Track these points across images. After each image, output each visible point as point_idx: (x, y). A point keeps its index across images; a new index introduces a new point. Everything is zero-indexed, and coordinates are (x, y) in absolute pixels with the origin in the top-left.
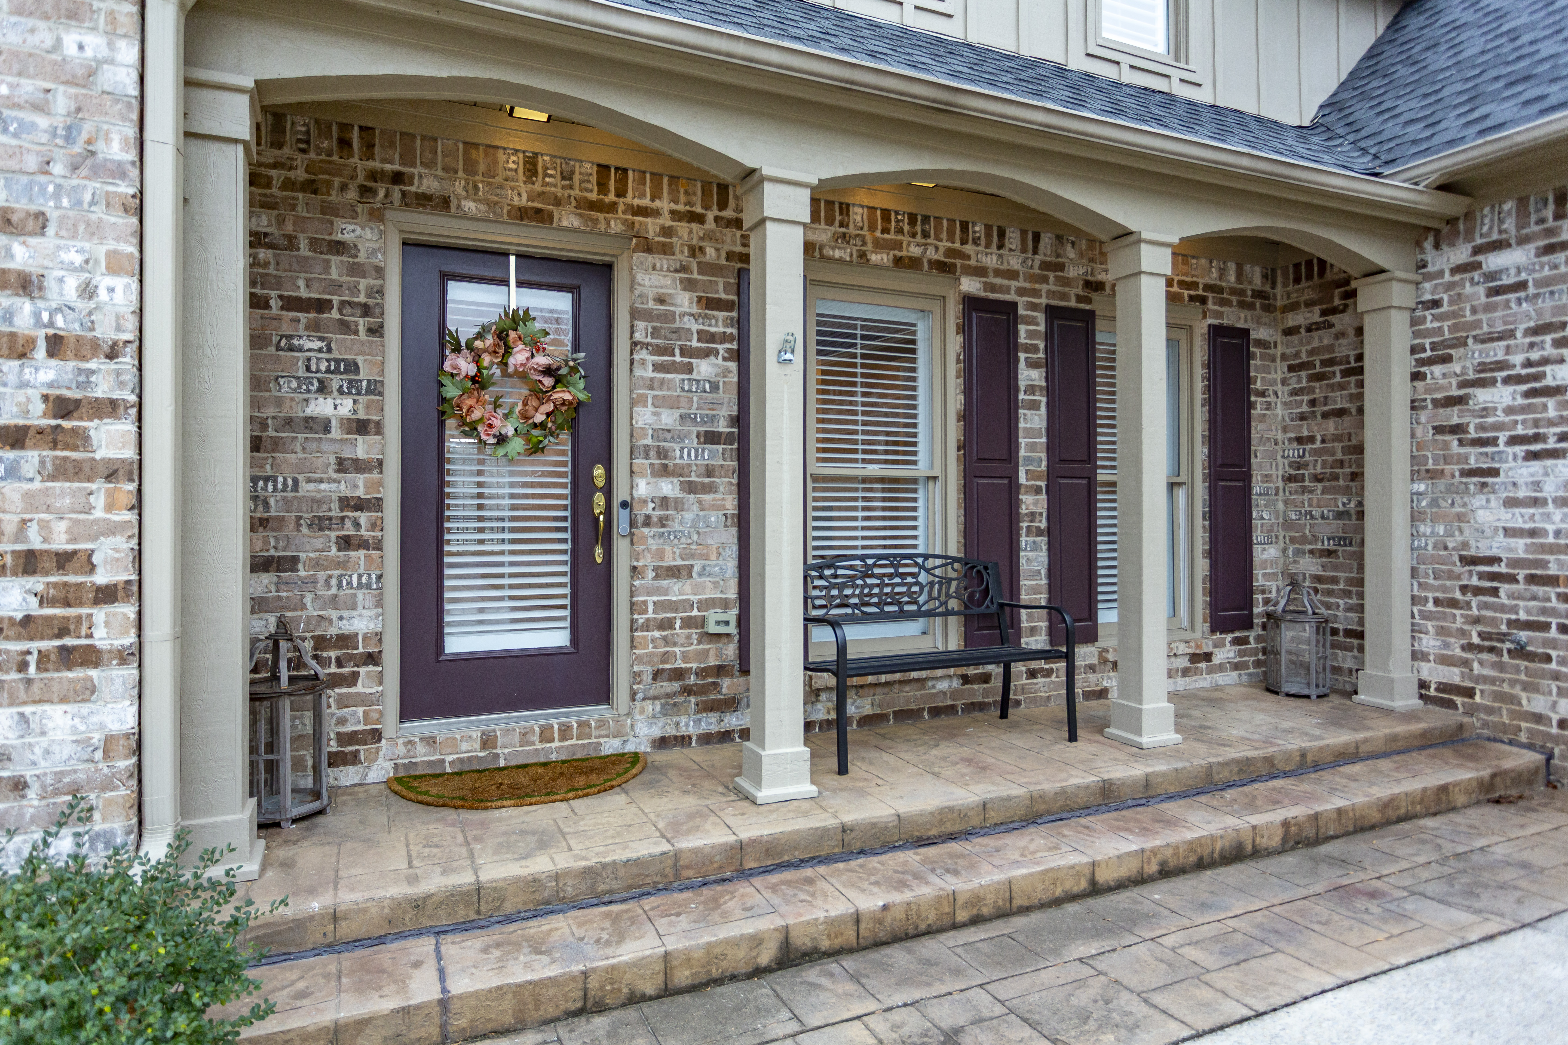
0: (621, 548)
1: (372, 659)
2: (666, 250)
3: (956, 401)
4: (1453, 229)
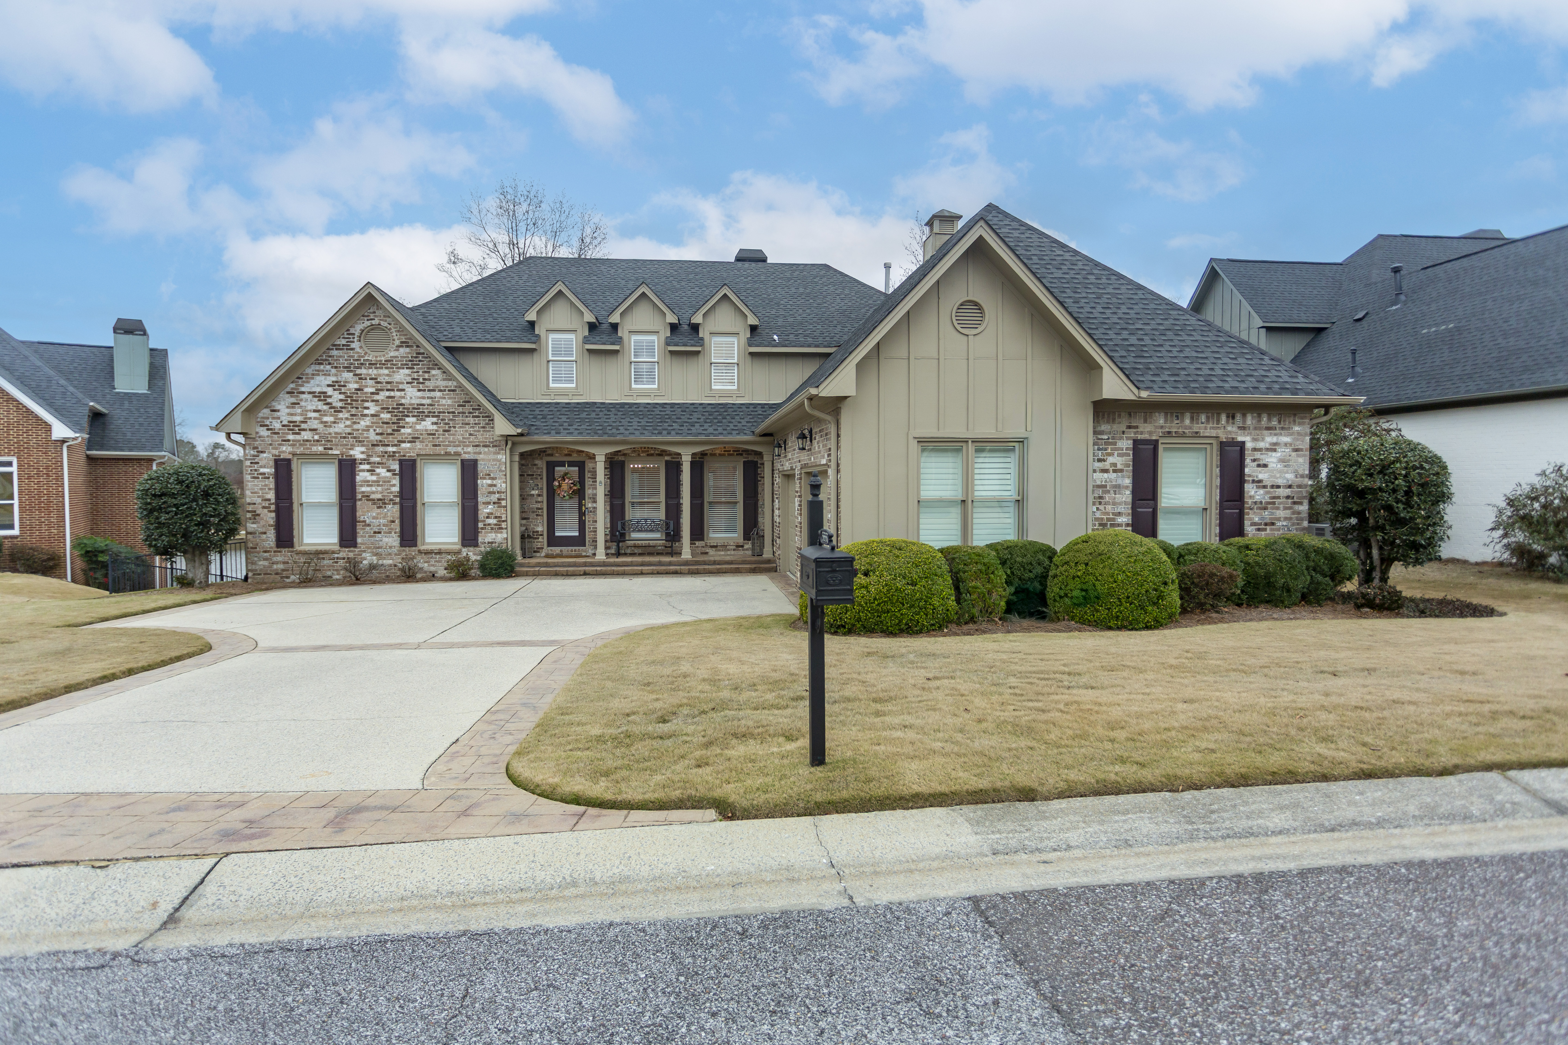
0: (587, 517)
1: (542, 536)
3: (665, 484)
4: (773, 443)
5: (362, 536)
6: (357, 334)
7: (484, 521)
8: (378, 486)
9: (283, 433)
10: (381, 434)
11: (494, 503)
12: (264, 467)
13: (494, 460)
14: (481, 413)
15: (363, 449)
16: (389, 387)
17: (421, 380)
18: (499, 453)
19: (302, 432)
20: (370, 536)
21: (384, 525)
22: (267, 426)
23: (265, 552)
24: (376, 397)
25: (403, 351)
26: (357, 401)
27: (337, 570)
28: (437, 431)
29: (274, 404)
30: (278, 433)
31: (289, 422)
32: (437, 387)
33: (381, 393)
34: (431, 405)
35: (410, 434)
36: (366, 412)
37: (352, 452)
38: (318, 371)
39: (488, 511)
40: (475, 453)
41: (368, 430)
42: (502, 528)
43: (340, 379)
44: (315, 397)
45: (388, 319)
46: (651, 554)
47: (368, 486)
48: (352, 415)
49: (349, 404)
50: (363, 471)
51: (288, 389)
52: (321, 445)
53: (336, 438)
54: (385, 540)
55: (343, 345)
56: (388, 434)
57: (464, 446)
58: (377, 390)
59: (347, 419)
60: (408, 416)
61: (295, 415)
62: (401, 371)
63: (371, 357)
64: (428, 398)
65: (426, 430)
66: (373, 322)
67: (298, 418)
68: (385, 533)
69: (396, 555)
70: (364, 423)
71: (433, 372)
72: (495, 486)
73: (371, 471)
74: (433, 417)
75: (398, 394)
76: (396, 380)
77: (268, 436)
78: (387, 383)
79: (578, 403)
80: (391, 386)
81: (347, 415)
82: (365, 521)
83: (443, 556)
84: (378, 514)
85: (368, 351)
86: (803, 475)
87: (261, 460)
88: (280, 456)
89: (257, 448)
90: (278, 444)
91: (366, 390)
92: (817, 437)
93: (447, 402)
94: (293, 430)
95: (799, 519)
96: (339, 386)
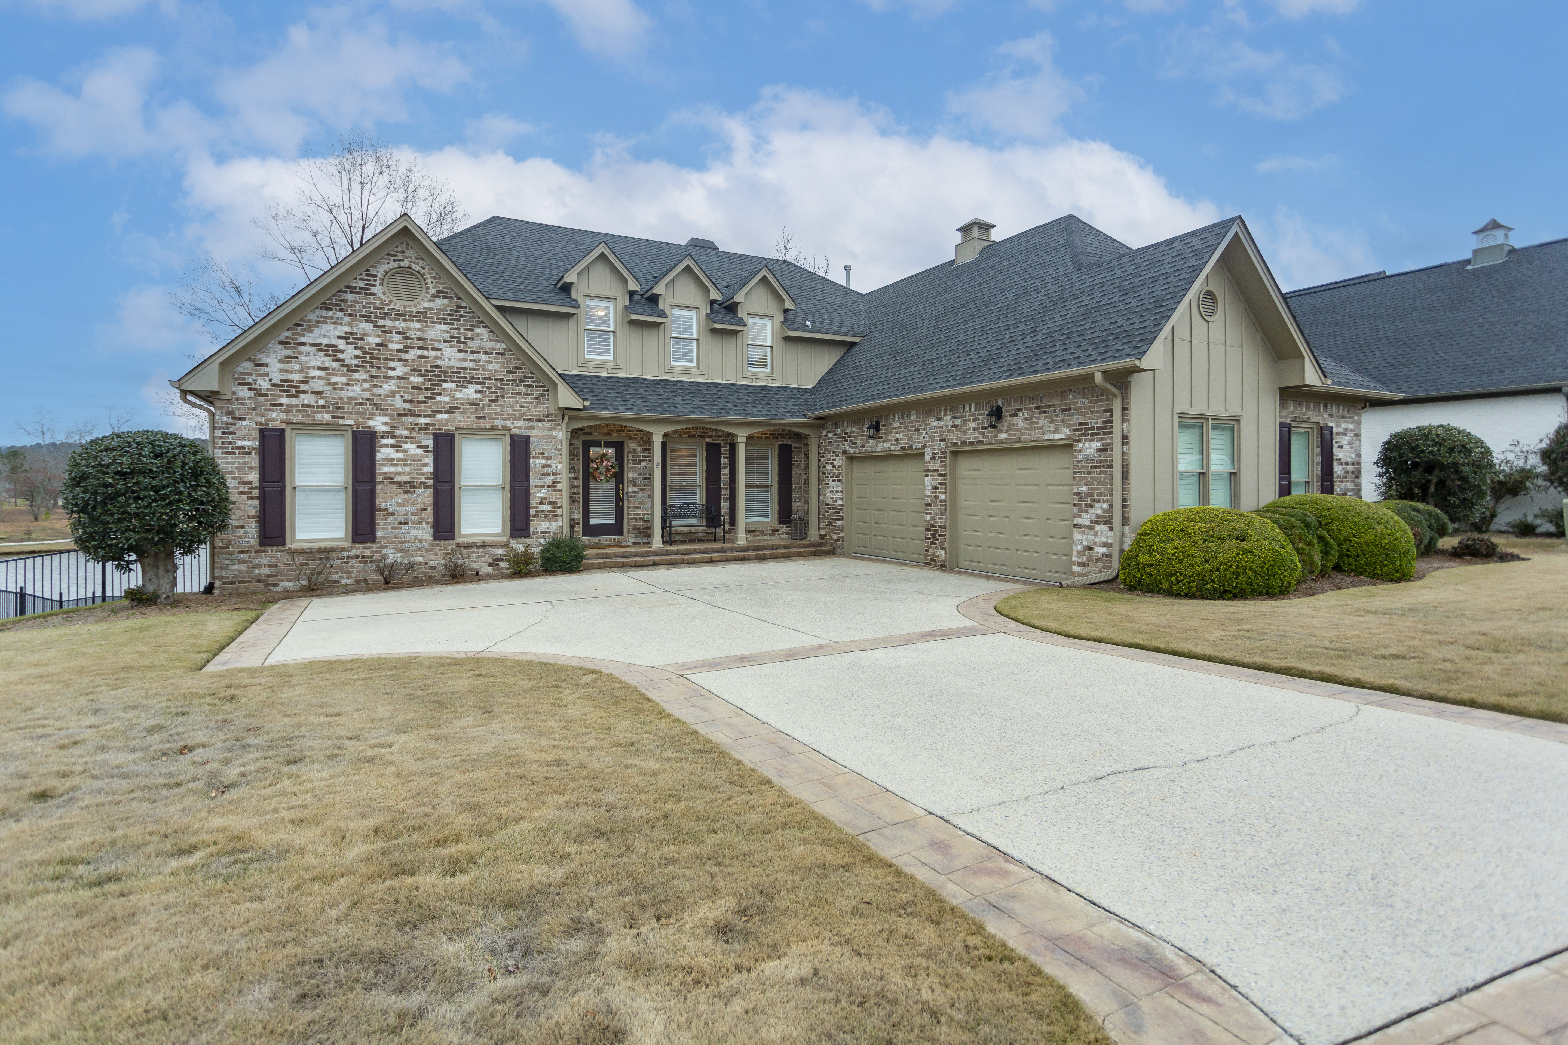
0: (626, 502)
1: (578, 523)
2: (635, 438)
3: (705, 468)
4: (824, 426)
5: (382, 528)
6: (379, 276)
7: (537, 507)
8: (405, 465)
9: (274, 395)
10: (411, 401)
11: (548, 486)
12: (244, 438)
13: (549, 437)
14: (534, 382)
15: (386, 419)
16: (421, 344)
17: (462, 339)
18: (554, 429)
19: (302, 396)
20: (393, 528)
21: (412, 514)
22: (249, 384)
23: (243, 552)
24: (404, 356)
25: (440, 302)
26: (379, 359)
27: (347, 572)
28: (481, 400)
29: (259, 356)
30: (267, 395)
31: (281, 380)
32: (482, 348)
33: (411, 351)
34: (474, 369)
35: (448, 403)
36: (391, 373)
37: (371, 423)
38: (325, 317)
39: (541, 495)
40: (527, 428)
41: (394, 396)
42: (557, 516)
43: (355, 330)
44: (321, 350)
45: (421, 264)
46: (691, 541)
47: (392, 465)
48: (372, 376)
49: (367, 362)
50: (386, 446)
51: (282, 338)
52: (327, 413)
53: (350, 404)
54: (414, 532)
55: (361, 288)
56: (419, 402)
57: (514, 420)
58: (405, 347)
59: (365, 381)
60: (445, 381)
61: (292, 372)
62: (438, 326)
63: (398, 306)
64: (471, 361)
65: (468, 399)
66: (403, 264)
67: (296, 377)
68: (414, 523)
69: (427, 550)
70: (388, 387)
71: (478, 330)
72: (550, 466)
73: (397, 447)
74: (477, 383)
75: (433, 354)
76: (430, 337)
77: (250, 398)
78: (419, 339)
79: (619, 378)
80: (424, 344)
81: (365, 376)
82: (386, 510)
83: (488, 549)
84: (404, 500)
85: (393, 298)
86: (948, 454)
87: (239, 429)
88: (267, 424)
89: (233, 413)
90: (265, 409)
91: (391, 346)
92: (1020, 414)
93: (494, 367)
94: (287, 391)
95: (942, 497)
96: (354, 339)
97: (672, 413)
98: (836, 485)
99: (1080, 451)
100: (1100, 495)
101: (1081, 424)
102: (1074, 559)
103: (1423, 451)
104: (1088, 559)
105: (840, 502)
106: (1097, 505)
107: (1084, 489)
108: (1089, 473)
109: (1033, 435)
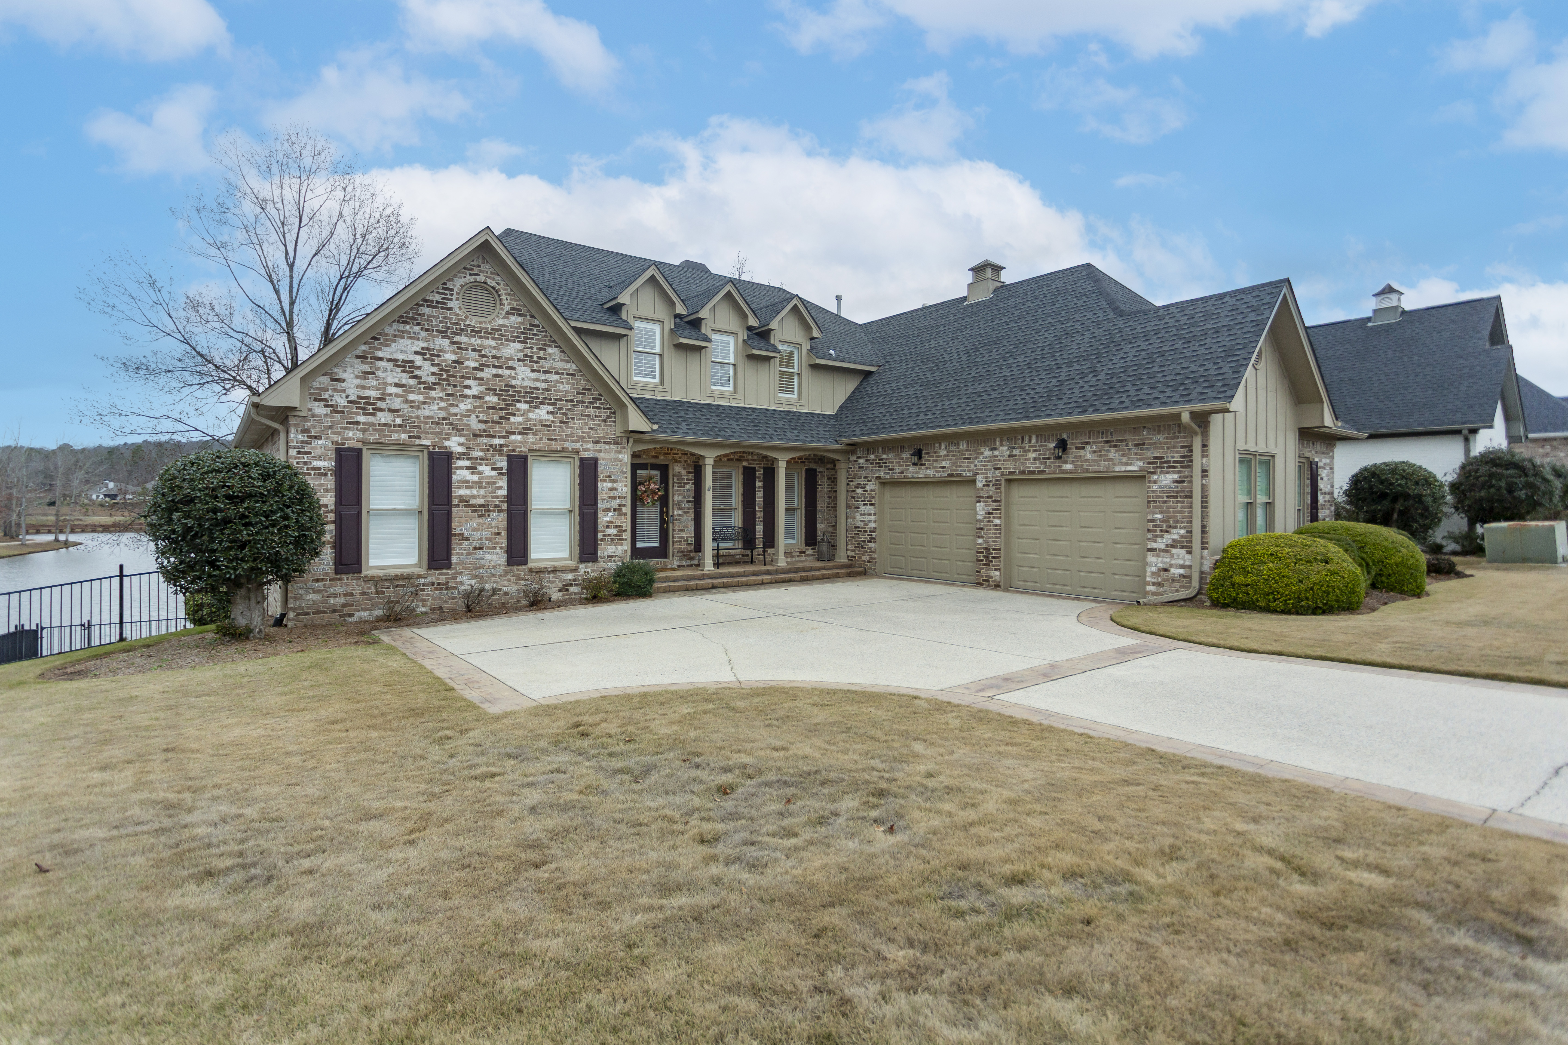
0: (671, 525)
2: (682, 461)
3: (741, 491)
4: (853, 452)
5: (458, 554)
6: (456, 290)
7: (604, 531)
8: (480, 488)
9: (351, 413)
10: (486, 422)
11: (614, 510)
12: (320, 459)
13: (615, 460)
14: (604, 403)
15: (462, 440)
16: (496, 362)
17: (535, 359)
18: (620, 452)
19: (379, 414)
20: (468, 554)
21: (487, 539)
22: (325, 400)
23: (317, 580)
24: (480, 374)
25: (514, 319)
26: (455, 377)
27: (423, 601)
28: (553, 421)
29: (336, 370)
30: (343, 412)
31: (358, 397)
32: (554, 368)
33: (486, 369)
34: (547, 390)
35: (521, 424)
36: (467, 392)
37: (447, 444)
38: (402, 331)
39: (608, 519)
40: (595, 451)
41: (469, 416)
42: (622, 539)
43: (432, 346)
44: (398, 366)
45: (497, 278)
47: (467, 488)
48: (448, 395)
49: (444, 380)
50: (462, 468)
51: (358, 352)
52: (404, 432)
53: (426, 423)
54: (488, 557)
55: (438, 302)
56: (494, 422)
57: (584, 442)
58: (481, 365)
59: (441, 399)
60: (519, 401)
61: (369, 388)
62: (512, 344)
63: (474, 322)
64: (543, 381)
65: (541, 420)
66: (478, 278)
67: (373, 394)
68: (488, 548)
69: (501, 576)
70: (464, 406)
71: (550, 350)
72: (616, 489)
73: (471, 469)
74: (549, 404)
75: (507, 372)
76: (504, 355)
77: (326, 415)
78: (494, 357)
79: (667, 401)
80: (499, 362)
81: (441, 394)
82: (462, 534)
83: (558, 574)
84: (479, 524)
85: (469, 314)
86: (1003, 482)
87: (315, 448)
88: (343, 444)
89: (309, 431)
90: (342, 428)
91: (467, 363)
92: (1088, 447)
93: (565, 388)
94: (364, 409)
95: (997, 521)
96: (431, 355)
97: (724, 437)
98: (869, 509)
99: (1155, 482)
100: (1177, 522)
101: (1156, 458)
102: (1148, 579)
103: (1392, 484)
104: (1163, 580)
105: (873, 525)
106: (1174, 531)
107: (1159, 516)
108: (1165, 502)
109: (1103, 466)
